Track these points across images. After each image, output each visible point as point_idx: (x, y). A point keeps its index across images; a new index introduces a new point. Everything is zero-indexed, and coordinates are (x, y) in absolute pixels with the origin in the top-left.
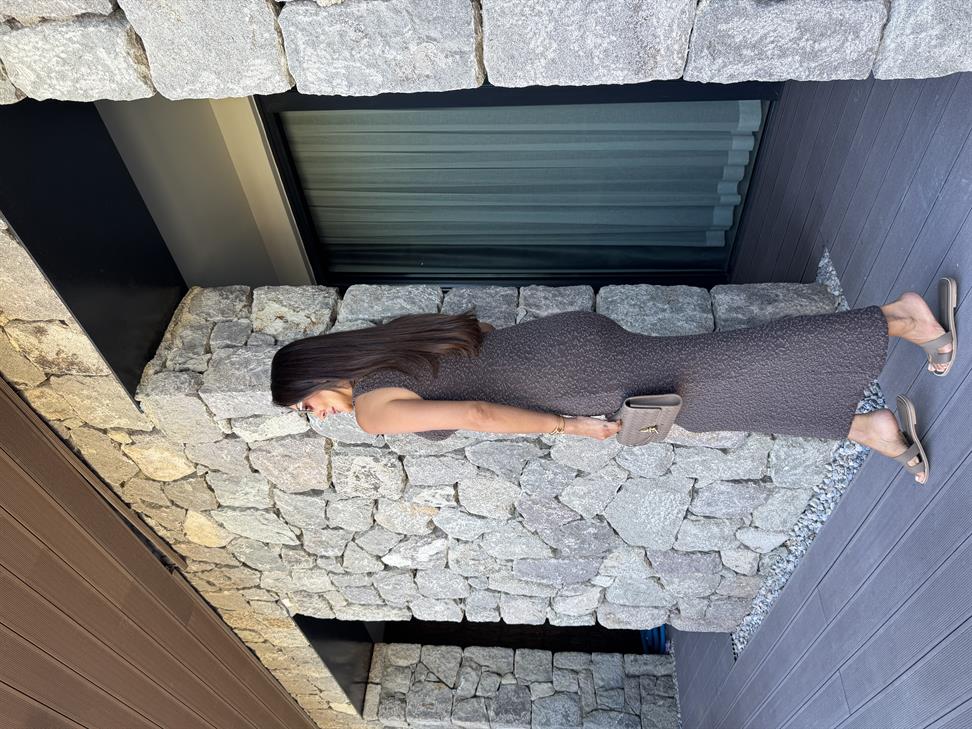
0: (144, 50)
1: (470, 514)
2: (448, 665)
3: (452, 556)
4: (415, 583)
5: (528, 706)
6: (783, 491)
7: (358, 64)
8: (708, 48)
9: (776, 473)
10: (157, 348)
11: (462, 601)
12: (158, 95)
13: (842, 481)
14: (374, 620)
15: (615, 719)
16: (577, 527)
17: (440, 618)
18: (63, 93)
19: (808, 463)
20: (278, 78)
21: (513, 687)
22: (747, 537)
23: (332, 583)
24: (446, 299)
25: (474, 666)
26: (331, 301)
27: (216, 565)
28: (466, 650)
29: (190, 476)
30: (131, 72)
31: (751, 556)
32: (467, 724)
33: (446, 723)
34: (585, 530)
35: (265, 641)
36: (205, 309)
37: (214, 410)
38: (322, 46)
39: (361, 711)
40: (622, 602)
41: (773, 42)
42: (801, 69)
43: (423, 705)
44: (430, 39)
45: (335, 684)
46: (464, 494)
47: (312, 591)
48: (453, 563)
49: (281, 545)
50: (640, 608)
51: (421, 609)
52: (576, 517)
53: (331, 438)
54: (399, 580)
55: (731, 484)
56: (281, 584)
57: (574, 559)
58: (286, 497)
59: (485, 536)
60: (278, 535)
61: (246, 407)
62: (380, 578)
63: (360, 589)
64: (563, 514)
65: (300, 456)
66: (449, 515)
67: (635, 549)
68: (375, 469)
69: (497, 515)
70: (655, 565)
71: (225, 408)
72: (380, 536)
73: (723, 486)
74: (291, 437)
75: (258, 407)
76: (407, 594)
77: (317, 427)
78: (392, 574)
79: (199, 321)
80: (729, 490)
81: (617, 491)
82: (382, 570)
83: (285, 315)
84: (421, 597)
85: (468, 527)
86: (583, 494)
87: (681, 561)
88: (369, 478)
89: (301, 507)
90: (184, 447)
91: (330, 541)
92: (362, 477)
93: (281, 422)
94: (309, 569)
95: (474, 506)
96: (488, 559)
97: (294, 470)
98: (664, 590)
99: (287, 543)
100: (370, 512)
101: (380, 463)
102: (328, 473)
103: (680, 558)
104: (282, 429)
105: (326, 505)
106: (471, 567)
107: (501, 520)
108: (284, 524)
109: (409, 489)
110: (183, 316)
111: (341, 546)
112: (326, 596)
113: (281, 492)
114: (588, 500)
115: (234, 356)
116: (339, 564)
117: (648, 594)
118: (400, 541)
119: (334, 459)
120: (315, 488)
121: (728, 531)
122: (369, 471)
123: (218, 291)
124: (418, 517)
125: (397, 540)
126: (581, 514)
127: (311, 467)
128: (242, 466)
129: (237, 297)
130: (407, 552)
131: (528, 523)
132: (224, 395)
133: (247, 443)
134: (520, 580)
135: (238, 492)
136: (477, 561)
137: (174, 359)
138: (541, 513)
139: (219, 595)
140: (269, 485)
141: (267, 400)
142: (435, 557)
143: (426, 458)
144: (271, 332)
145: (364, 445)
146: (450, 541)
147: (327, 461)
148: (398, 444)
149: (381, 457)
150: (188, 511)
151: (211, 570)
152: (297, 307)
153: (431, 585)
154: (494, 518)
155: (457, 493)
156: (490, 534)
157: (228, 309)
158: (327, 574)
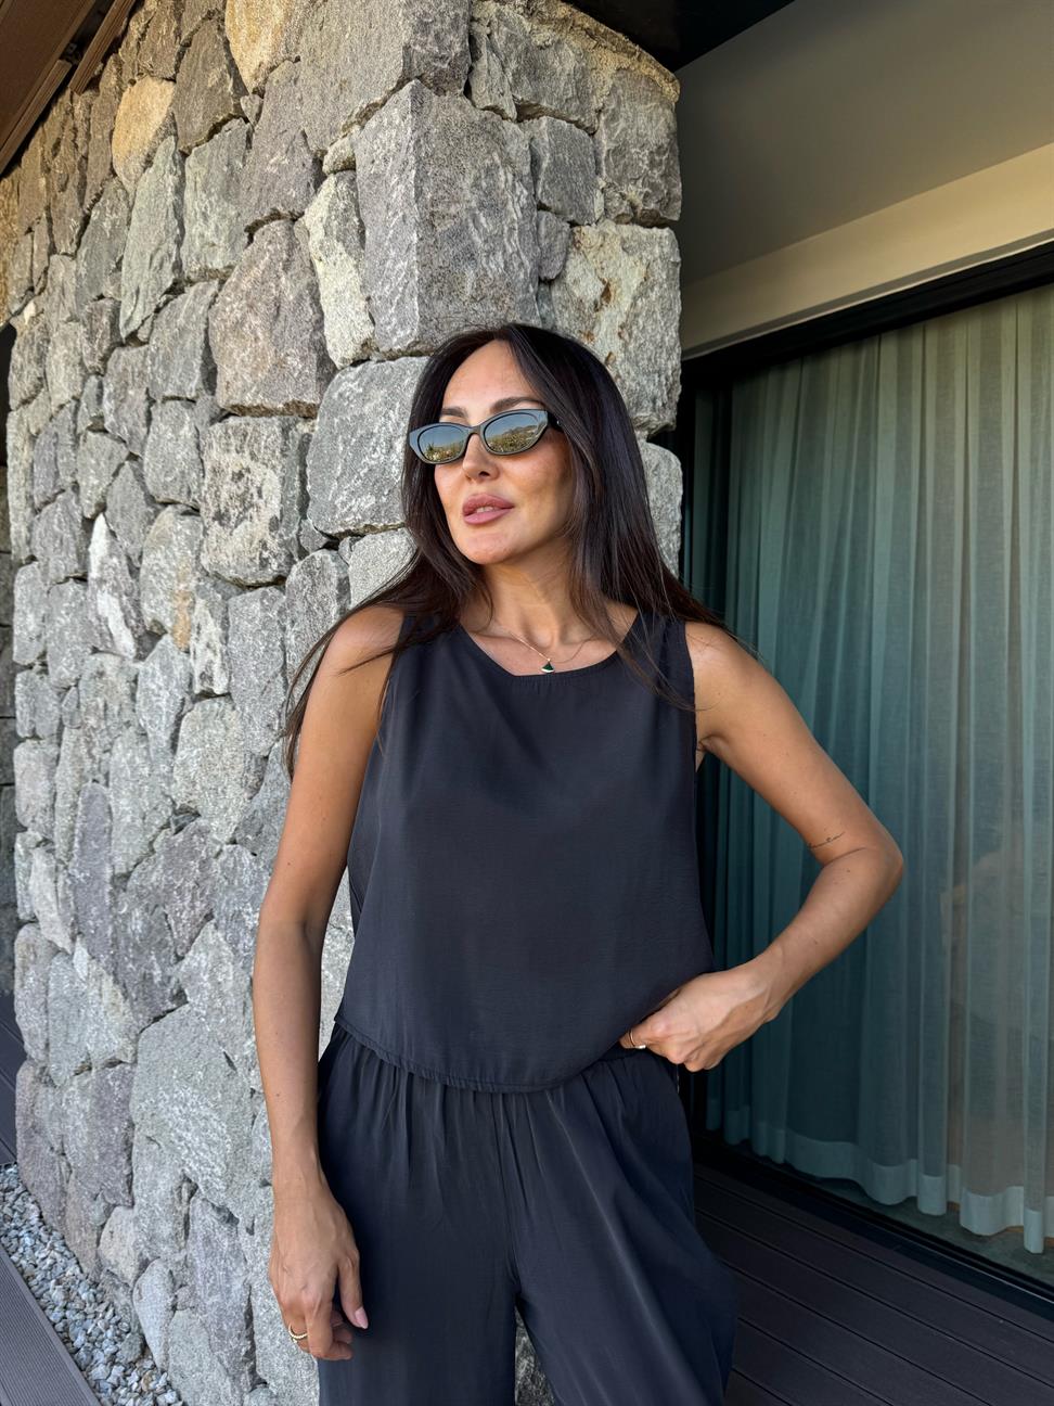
1: (179, 718)
4: (67, 579)
11: (44, 670)
22: (158, 1283)
23: (61, 407)
29: (237, 79)
31: (128, 1270)
37: (372, 123)
40: (52, 985)
46: (214, 714)
47: (47, 364)
48: (98, 664)
49: (118, 299)
50: (44, 1017)
51: (29, 586)
52: (181, 948)
53: (318, 419)
54: (68, 547)
55: (244, 1305)
56: (56, 298)
57: (111, 916)
58: (202, 309)
59: (142, 742)
60: (134, 291)
61: (380, 208)
62: (70, 508)
63: (53, 466)
64: (184, 921)
65: (277, 343)
66: (176, 673)
67: (130, 1048)
68: (256, 520)
69: (178, 778)
70: (109, 1077)
71: (378, 152)
72: (137, 516)
73: (240, 1286)
74: (317, 322)
75: (381, 237)
76: (49, 559)
77: (339, 384)
78: (77, 534)
79: (598, 93)
80: (233, 1294)
81: (227, 1057)
82: (82, 514)
83: (611, 303)
84: (46, 589)
85: (155, 711)
86: (220, 980)
87: (116, 1129)
88: (238, 504)
89: (184, 345)
90: (294, 56)
91: (126, 408)
92: (239, 487)
93: (347, 295)
94: (81, 359)
95: (193, 734)
96: (107, 738)
97: (250, 327)
98: (73, 1074)
99: (121, 312)
100: (178, 500)
101: (268, 532)
102: (249, 409)
103: (120, 1130)
104: (333, 300)
105: (188, 400)
106: (92, 698)
107: (169, 784)
108: (154, 307)
109: (219, 592)
110: (609, 54)
111: (119, 428)
112: (41, 394)
113: (210, 299)
114: (208, 985)
115: (510, 177)
116: (90, 423)
117: (65, 1041)
118: (129, 559)
119: (272, 423)
120: (218, 376)
121: (165, 1249)
122: (252, 506)
123: (669, 144)
124: (169, 606)
125: (130, 552)
126: (186, 962)
127: (256, 369)
128: (258, 205)
129: (654, 186)
130: (111, 570)
131: (167, 841)
132: (408, 147)
133: (303, 214)
134: (78, 793)
135: (207, 197)
136: (102, 713)
137: (502, 23)
138: (182, 873)
139: (39, 167)
140: (224, 271)
141: (395, 262)
142: (104, 628)
143: (279, 643)
144: (570, 267)
145: (304, 501)
146: (132, 665)
147: (269, 406)
148: (304, 579)
149: (281, 536)
150: (171, 83)
151: (76, 146)
152: (630, 335)
153: (63, 612)
154: (172, 771)
155: (217, 700)
156: (145, 753)
157: (626, 166)
158: (74, 398)
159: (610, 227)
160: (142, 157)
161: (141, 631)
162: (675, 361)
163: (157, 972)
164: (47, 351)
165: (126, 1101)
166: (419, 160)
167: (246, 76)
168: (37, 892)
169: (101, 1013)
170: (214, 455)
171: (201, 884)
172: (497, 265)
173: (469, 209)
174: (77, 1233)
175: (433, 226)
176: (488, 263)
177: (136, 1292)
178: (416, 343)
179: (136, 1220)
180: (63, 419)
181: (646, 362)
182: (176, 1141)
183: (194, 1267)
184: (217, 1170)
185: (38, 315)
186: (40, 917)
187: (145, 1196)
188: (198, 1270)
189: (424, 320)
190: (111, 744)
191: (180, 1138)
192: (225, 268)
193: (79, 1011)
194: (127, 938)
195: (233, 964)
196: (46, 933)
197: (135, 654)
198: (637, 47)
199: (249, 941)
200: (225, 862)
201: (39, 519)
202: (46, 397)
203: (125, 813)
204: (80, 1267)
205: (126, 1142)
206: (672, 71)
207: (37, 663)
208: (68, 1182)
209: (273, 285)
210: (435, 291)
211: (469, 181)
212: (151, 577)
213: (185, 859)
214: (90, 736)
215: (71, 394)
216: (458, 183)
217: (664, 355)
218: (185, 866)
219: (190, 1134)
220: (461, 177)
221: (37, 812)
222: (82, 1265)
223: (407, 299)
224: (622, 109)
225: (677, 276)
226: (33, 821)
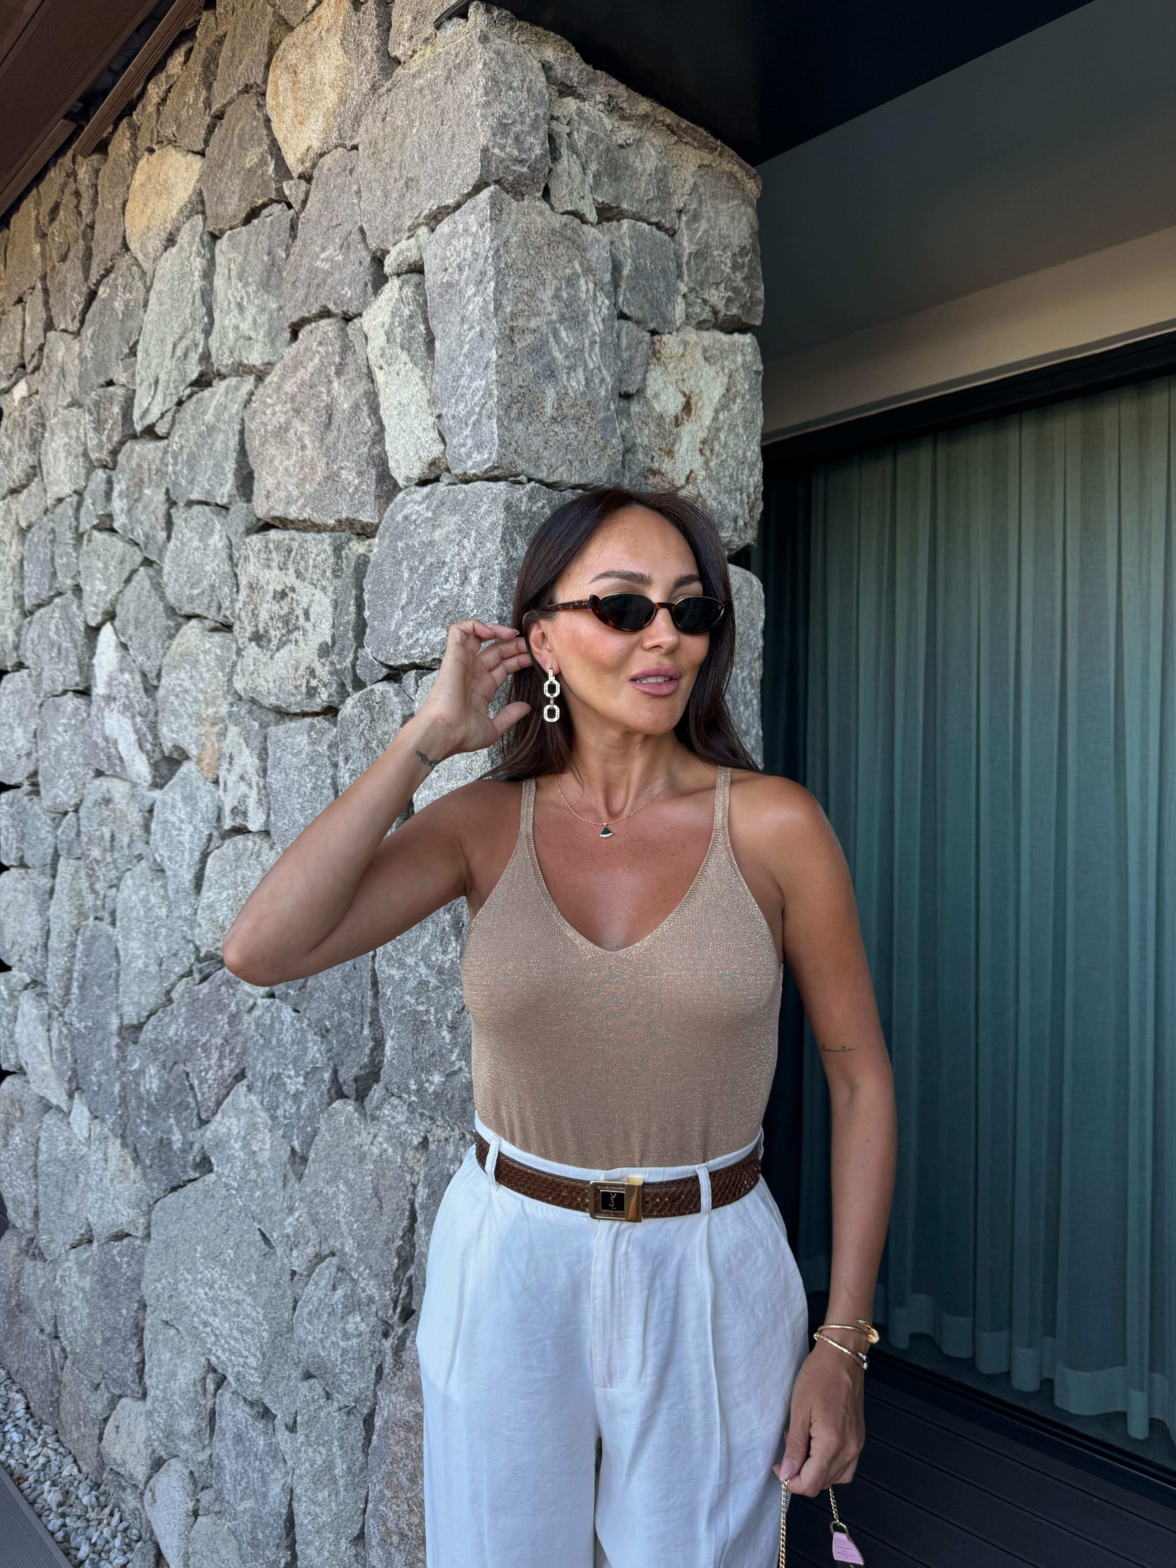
1: (205, 855)
3: (118, 790)
4: (65, 691)
10: (611, 73)
11: (36, 789)
16: (182, 1106)
22: (175, 1484)
27: (91, 227)
29: (279, 161)
31: (139, 1470)
34: (178, 1122)
36: (707, 209)
40: (43, 1146)
46: (249, 852)
47: (42, 451)
48: (104, 789)
49: (131, 387)
50: (33, 1181)
51: (17, 696)
52: (206, 1111)
53: (376, 540)
54: (67, 657)
55: (284, 1511)
56: (54, 379)
57: (118, 1072)
58: (235, 408)
59: (158, 878)
60: (152, 380)
61: (452, 319)
62: (71, 614)
63: (49, 565)
64: (210, 1082)
65: (329, 453)
66: (202, 805)
67: (142, 1220)
68: (302, 645)
69: (203, 922)
70: (115, 1252)
71: (452, 259)
72: (155, 629)
73: (278, 1490)
74: (376, 434)
75: (454, 351)
76: (42, 669)
77: (404, 505)
78: (79, 644)
79: (679, 191)
80: (271, 1499)
81: (263, 1235)
82: (85, 622)
83: (693, 418)
84: (39, 702)
85: (176, 846)
86: (254, 1148)
87: (124, 1311)
88: (280, 625)
89: (213, 444)
90: (349, 143)
91: (141, 508)
92: (281, 608)
93: (413, 409)
94: (86, 450)
95: (223, 873)
96: (114, 872)
97: (296, 434)
98: (68, 1247)
99: (136, 401)
100: (205, 614)
101: (316, 658)
102: (292, 522)
103: (128, 1313)
104: (395, 413)
105: (217, 505)
106: (96, 827)
107: (191, 928)
108: (175, 400)
109: (255, 720)
110: (690, 149)
111: (132, 530)
112: (33, 484)
113: (245, 397)
114: (242, 1154)
115: (591, 286)
116: (95, 522)
117: (60, 1211)
118: (144, 675)
119: (322, 541)
120: (255, 483)
121: (185, 1447)
122: (297, 628)
123: (752, 244)
124: (195, 732)
125: (146, 669)
126: (212, 1126)
127: (303, 480)
128: (304, 302)
129: (737, 291)
130: (121, 687)
131: (190, 991)
132: (487, 258)
133: (360, 315)
134: (77, 932)
135: (243, 287)
136: (108, 844)
137: (582, 121)
138: (208, 1028)
139: (33, 231)
140: (262, 368)
141: (471, 380)
142: (113, 750)
143: (329, 781)
144: (650, 381)
145: (361, 627)
146: (146, 793)
147: (318, 522)
148: (362, 713)
149: (332, 663)
150: (199, 157)
151: (80, 214)
152: (712, 451)
153: (60, 729)
154: (196, 914)
155: (251, 836)
156: (162, 892)
157: (708, 269)
158: (75, 492)
159: (692, 335)
160: (164, 235)
161: (157, 756)
162: (757, 478)
163: (177, 1138)
164: (43, 437)
165: (137, 1280)
166: (498, 272)
167: (291, 160)
168: (25, 1041)
169: (106, 1181)
170: (250, 570)
171: (231, 1041)
172: (578, 382)
173: (550, 323)
174: (74, 1427)
175: (513, 342)
176: (568, 381)
177: (148, 1495)
178: (494, 468)
179: (149, 1414)
180: (62, 515)
181: (728, 479)
182: (201, 1327)
183: (221, 1467)
184: (253, 1362)
185: (30, 396)
186: (28, 1070)
187: (161, 1387)
188: (227, 1471)
189: (503, 444)
190: (120, 879)
191: (206, 1324)
192: (263, 364)
193: (77, 1177)
194: (140, 1098)
195: (270, 1131)
196: (36, 1088)
197: (150, 782)
198: (719, 142)
199: (291, 1107)
200: (260, 1017)
201: (30, 623)
202: (41, 488)
203: (136, 957)
204: (78, 1466)
205: (136, 1326)
206: (753, 165)
207: (26, 783)
208: (62, 1369)
209: (323, 390)
210: (514, 412)
211: (550, 293)
212: (172, 698)
213: (211, 1013)
214: (93, 869)
215: (73, 488)
216: (538, 295)
217: (746, 471)
218: (211, 1020)
219: (217, 1320)
220: (541, 287)
221: (24, 950)
222: (81, 1463)
223: (484, 420)
224: (704, 209)
225: (759, 386)
226: (20, 960)
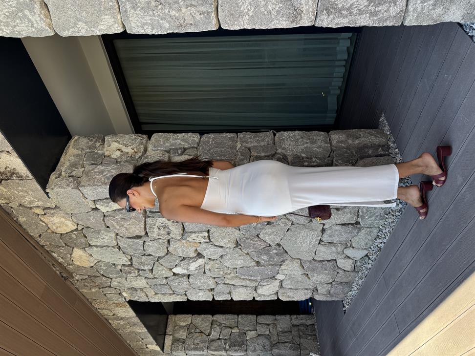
0: (49, 11)
1: (215, 246)
2: (206, 324)
3: (207, 267)
4: (189, 281)
5: (245, 342)
6: (365, 229)
7: (157, 18)
8: (326, 10)
9: (362, 220)
10: (56, 166)
11: (212, 290)
12: (56, 34)
13: (393, 222)
14: (168, 301)
15: (287, 347)
16: (268, 250)
17: (201, 299)
18: (7, 33)
19: (377, 214)
20: (117, 25)
21: (238, 334)
22: (349, 252)
23: (147, 283)
24: (202, 139)
25: (218, 324)
26: (144, 142)
27: (89, 276)
28: (214, 316)
29: (74, 230)
30: (42, 22)
31: (351, 262)
32: (215, 353)
33: (205, 352)
34: (271, 251)
35: (114, 315)
36: (81, 146)
37: (86, 196)
38: (139, 9)
39: (162, 349)
40: (290, 287)
41: (356, 7)
42: (369, 20)
43: (194, 344)
44: (192, 6)
45: (149, 335)
46: (212, 235)
47: (137, 288)
48: (208, 271)
49: (121, 265)
50: (299, 290)
51: (192, 294)
52: (267, 245)
54: (181, 281)
55: (340, 226)
56: (121, 285)
57: (266, 266)
58: (123, 240)
60: (119, 260)
62: (171, 280)
63: (162, 286)
64: (261, 244)
65: (130, 219)
66: (205, 246)
67: (296, 261)
68: (168, 224)
70: (306, 267)
71: (92, 194)
72: (171, 258)
78: (177, 277)
79: (78, 152)
80: (340, 229)
82: (172, 276)
83: (121, 149)
84: (192, 289)
85: (215, 253)
86: (270, 233)
88: (165, 229)
89: (131, 245)
90: (71, 215)
91: (146, 262)
92: (162, 229)
94: (135, 276)
95: (218, 241)
96: (225, 268)
97: (127, 226)
98: (310, 280)
99: (124, 264)
100: (166, 246)
102: (145, 226)
103: (317, 264)
105: (144, 243)
106: (216, 273)
107: (231, 248)
108: (123, 254)
109: (185, 235)
110: (70, 150)
111: (151, 264)
113: (121, 238)
114: (272, 236)
115: (96, 169)
116: (150, 274)
119: (147, 220)
120: (138, 235)
121: (339, 249)
122: (165, 225)
123: (87, 137)
124: (190, 248)
125: (179, 260)
126: (270, 243)
127: (136, 224)
128: (102, 225)
129: (96, 140)
130: (184, 266)
131: (244, 249)
132: (91, 188)
133: (103, 212)
134: (240, 278)
135: (99, 238)
136: (219, 270)
137: (66, 171)
138: (250, 244)
140: (115, 234)
142: (198, 268)
144: (114, 157)
146: (206, 260)
147: (144, 221)
150: (74, 249)
151: (86, 279)
152: (127, 145)
153: (197, 282)
154: (227, 247)
156: (225, 256)
157: (92, 146)
159: (105, 149)
160: (90, 257)
161: (197, 257)
163: (275, 251)
166: (94, 186)
167: (74, 228)
168: (268, 292)
170: (155, 235)
171: (251, 239)
175: (106, 182)
177: (355, 259)
180: (150, 283)
181: (133, 141)
183: (339, 241)
184: (313, 233)
186: (274, 291)
191: (310, 244)
193: (293, 277)
194: (270, 261)
195: (266, 230)
196: (278, 289)
197: (203, 259)
198: (68, 144)
200: (245, 232)
201: (175, 291)
202: (145, 288)
203: (241, 262)
205: (319, 262)
206: (72, 137)
209: (118, 220)
211: (97, 176)
212: (184, 254)
214: (226, 274)
215: (144, 280)
219: (308, 241)
221: (248, 293)
225: (115, 135)
